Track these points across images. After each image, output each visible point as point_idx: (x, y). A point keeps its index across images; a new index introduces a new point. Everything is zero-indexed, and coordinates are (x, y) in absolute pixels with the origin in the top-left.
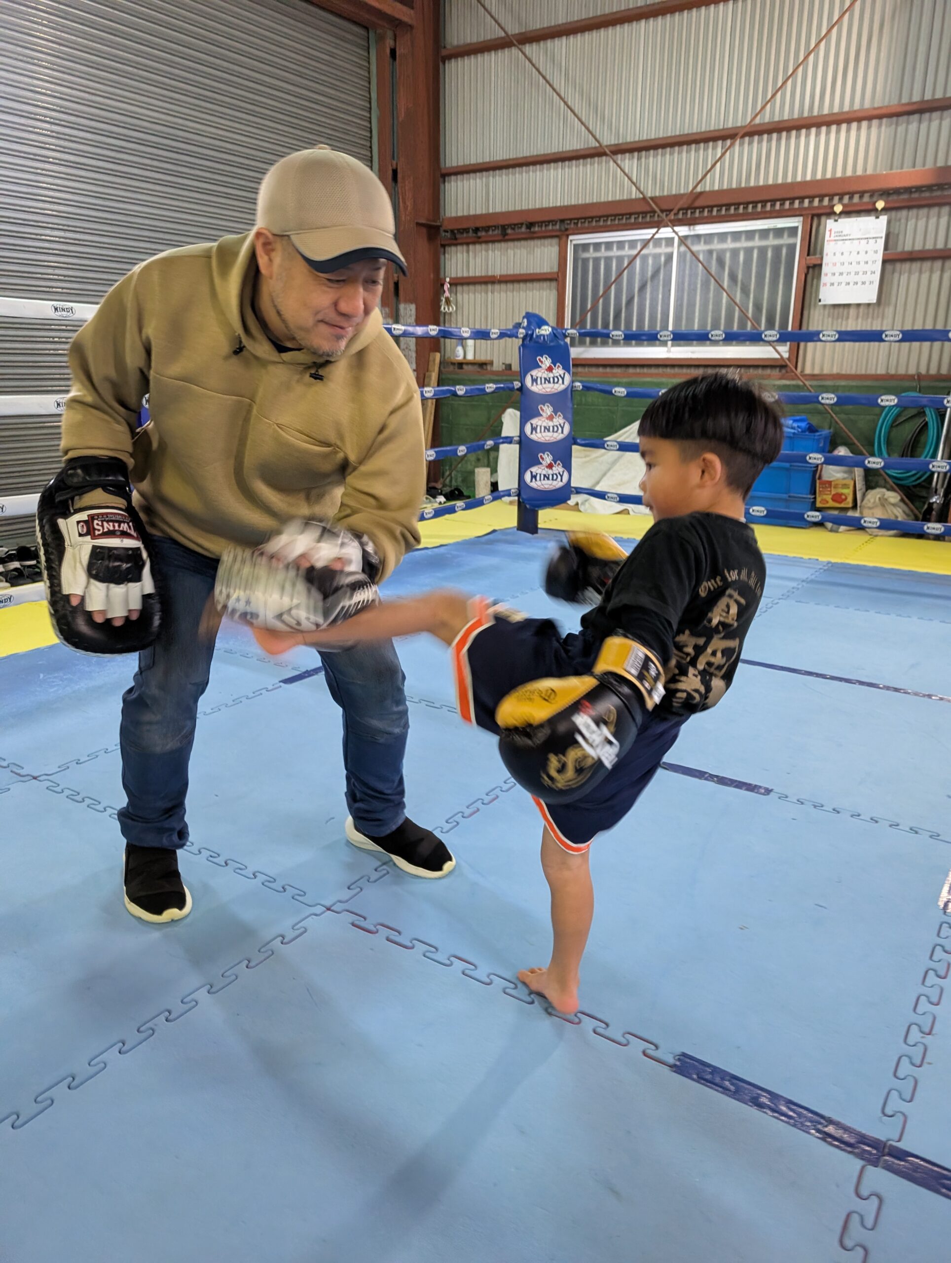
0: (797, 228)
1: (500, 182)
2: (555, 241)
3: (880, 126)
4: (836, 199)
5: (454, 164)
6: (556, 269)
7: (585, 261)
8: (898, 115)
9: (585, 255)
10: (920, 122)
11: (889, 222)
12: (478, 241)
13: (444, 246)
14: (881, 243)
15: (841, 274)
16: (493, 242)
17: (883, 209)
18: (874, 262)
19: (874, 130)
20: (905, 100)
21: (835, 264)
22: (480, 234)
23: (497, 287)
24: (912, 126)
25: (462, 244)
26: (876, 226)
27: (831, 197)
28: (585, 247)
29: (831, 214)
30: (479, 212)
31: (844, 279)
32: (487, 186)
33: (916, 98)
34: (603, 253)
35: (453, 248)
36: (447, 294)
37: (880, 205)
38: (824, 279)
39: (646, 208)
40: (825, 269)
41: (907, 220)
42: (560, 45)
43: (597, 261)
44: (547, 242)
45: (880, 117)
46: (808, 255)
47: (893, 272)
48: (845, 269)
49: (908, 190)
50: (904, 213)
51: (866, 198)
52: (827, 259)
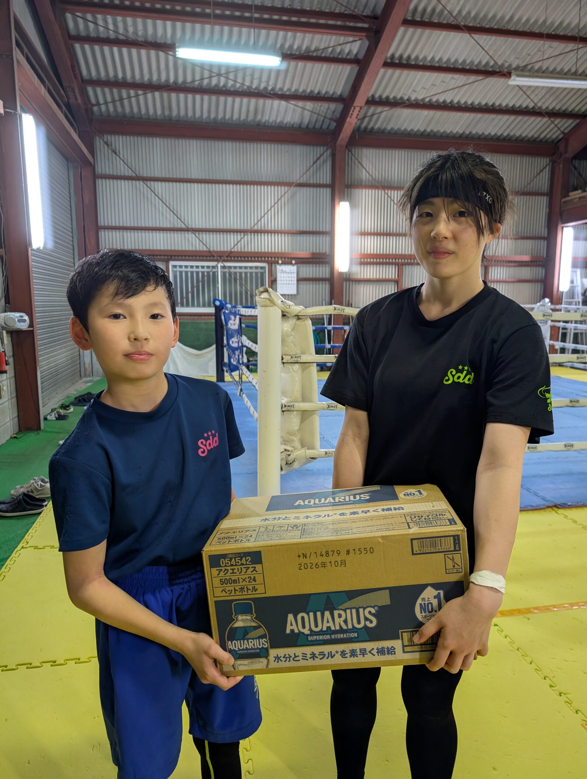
0: (265, 267)
4: (280, 259)
5: (103, 225)
8: (293, 233)
11: (297, 267)
14: (295, 275)
15: (283, 284)
18: (294, 280)
20: (295, 229)
21: (281, 280)
24: (298, 238)
26: (294, 269)
27: (278, 258)
28: (177, 266)
29: (278, 263)
33: (298, 229)
34: (183, 269)
37: (294, 262)
38: (278, 285)
39: (209, 255)
40: (278, 282)
41: (302, 267)
45: (288, 233)
46: (271, 276)
47: (301, 284)
48: (284, 282)
49: (300, 258)
50: (300, 265)
51: (290, 260)
52: (278, 279)
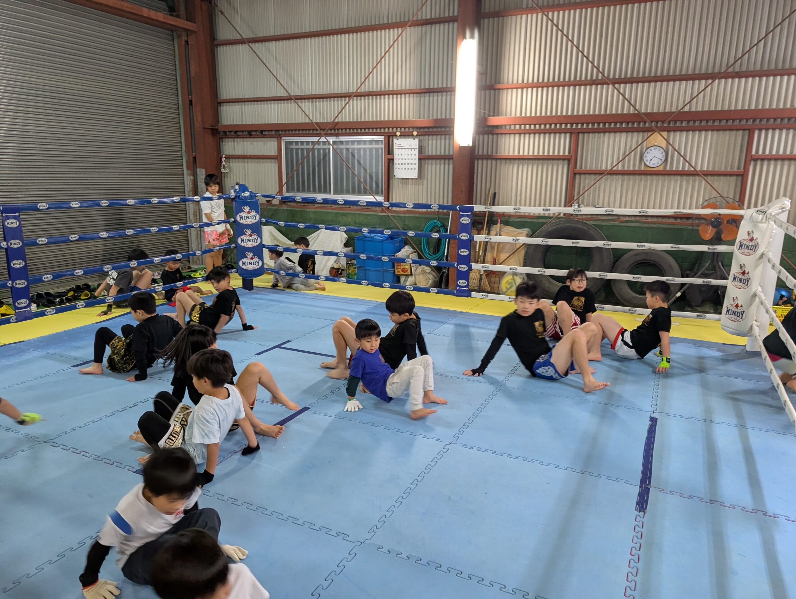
0: (382, 141)
1: (248, 108)
2: (276, 139)
3: (414, 97)
4: (399, 129)
5: (225, 98)
6: (277, 154)
7: (292, 149)
8: (421, 93)
9: (292, 147)
10: (429, 97)
11: (420, 141)
12: (238, 137)
13: (222, 138)
14: (417, 150)
15: (402, 164)
16: (246, 138)
17: (417, 135)
18: (415, 159)
19: (411, 99)
20: (423, 87)
21: (399, 159)
22: (238, 133)
23: (249, 160)
24: (427, 98)
25: (231, 138)
26: (414, 143)
27: (394, 128)
28: (291, 143)
29: (396, 136)
30: (238, 123)
31: (403, 166)
32: (242, 109)
33: (427, 87)
34: (299, 146)
35: (226, 140)
36: (224, 163)
37: (415, 133)
38: (395, 166)
39: (314, 128)
40: (395, 161)
41: (428, 140)
42: (272, 45)
43: (297, 149)
44: (272, 139)
45: (413, 93)
46: (389, 154)
47: (425, 164)
48: (403, 162)
49: (426, 128)
50: (426, 137)
51: (411, 130)
52: (395, 157)
